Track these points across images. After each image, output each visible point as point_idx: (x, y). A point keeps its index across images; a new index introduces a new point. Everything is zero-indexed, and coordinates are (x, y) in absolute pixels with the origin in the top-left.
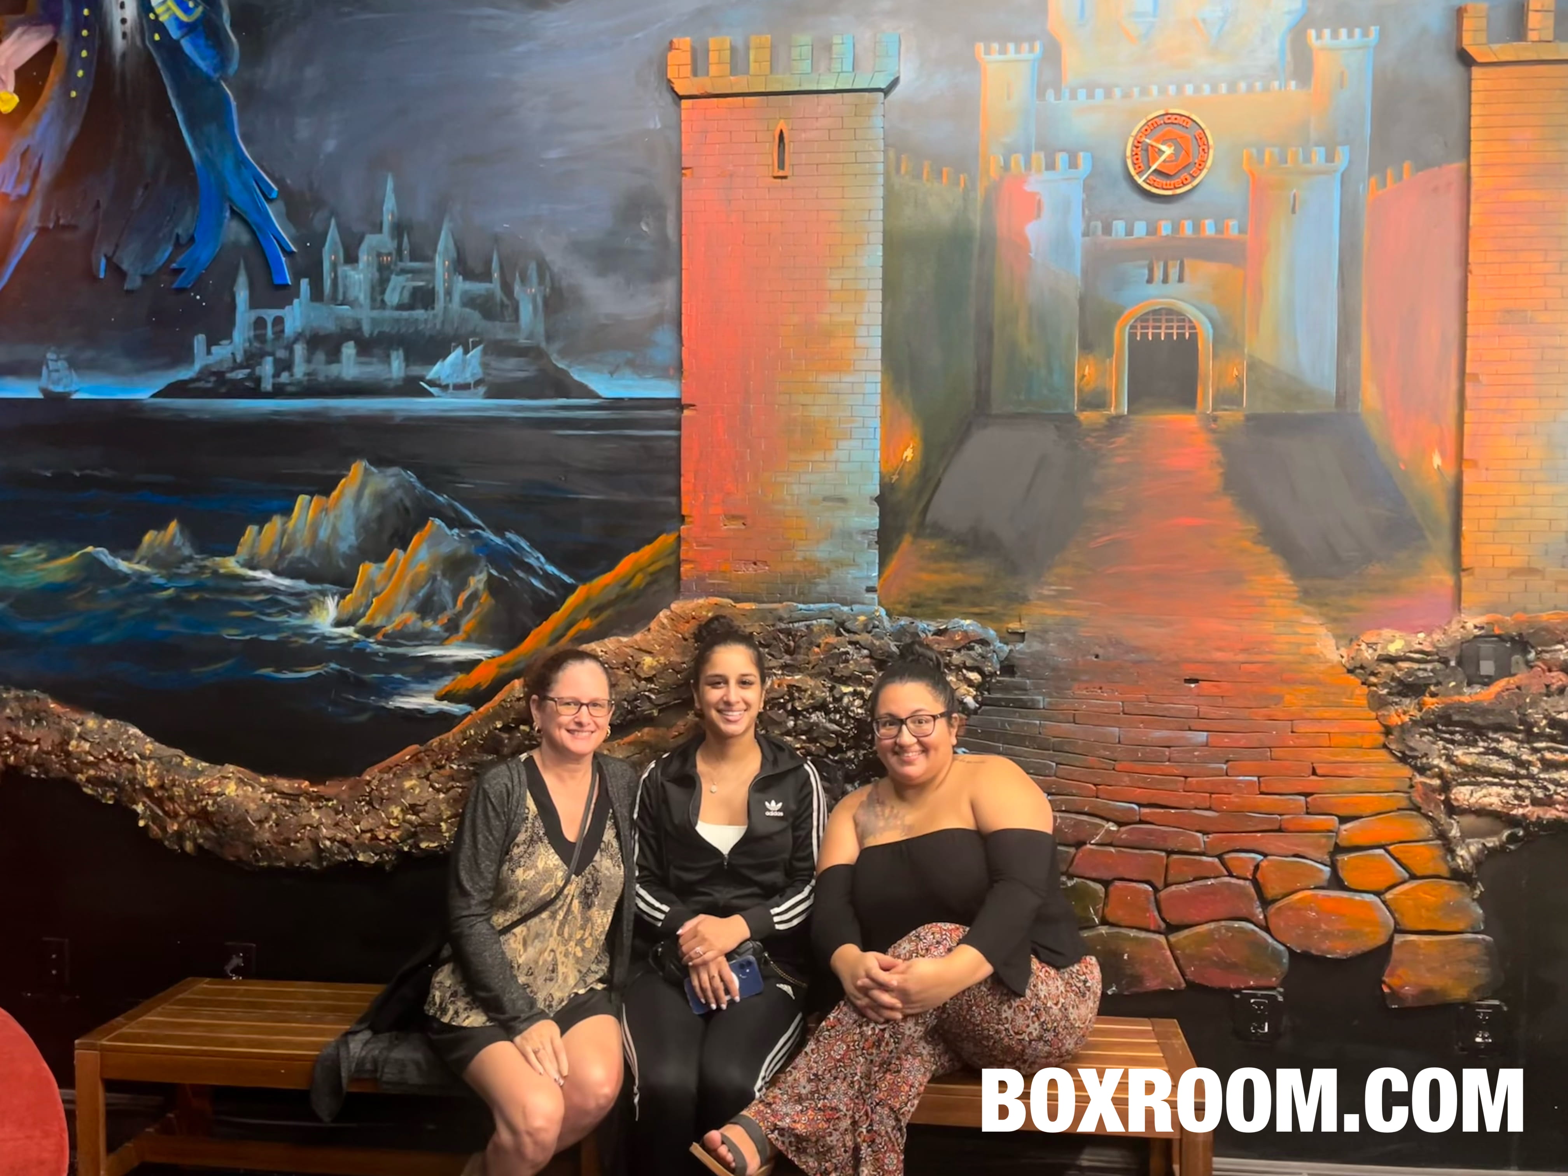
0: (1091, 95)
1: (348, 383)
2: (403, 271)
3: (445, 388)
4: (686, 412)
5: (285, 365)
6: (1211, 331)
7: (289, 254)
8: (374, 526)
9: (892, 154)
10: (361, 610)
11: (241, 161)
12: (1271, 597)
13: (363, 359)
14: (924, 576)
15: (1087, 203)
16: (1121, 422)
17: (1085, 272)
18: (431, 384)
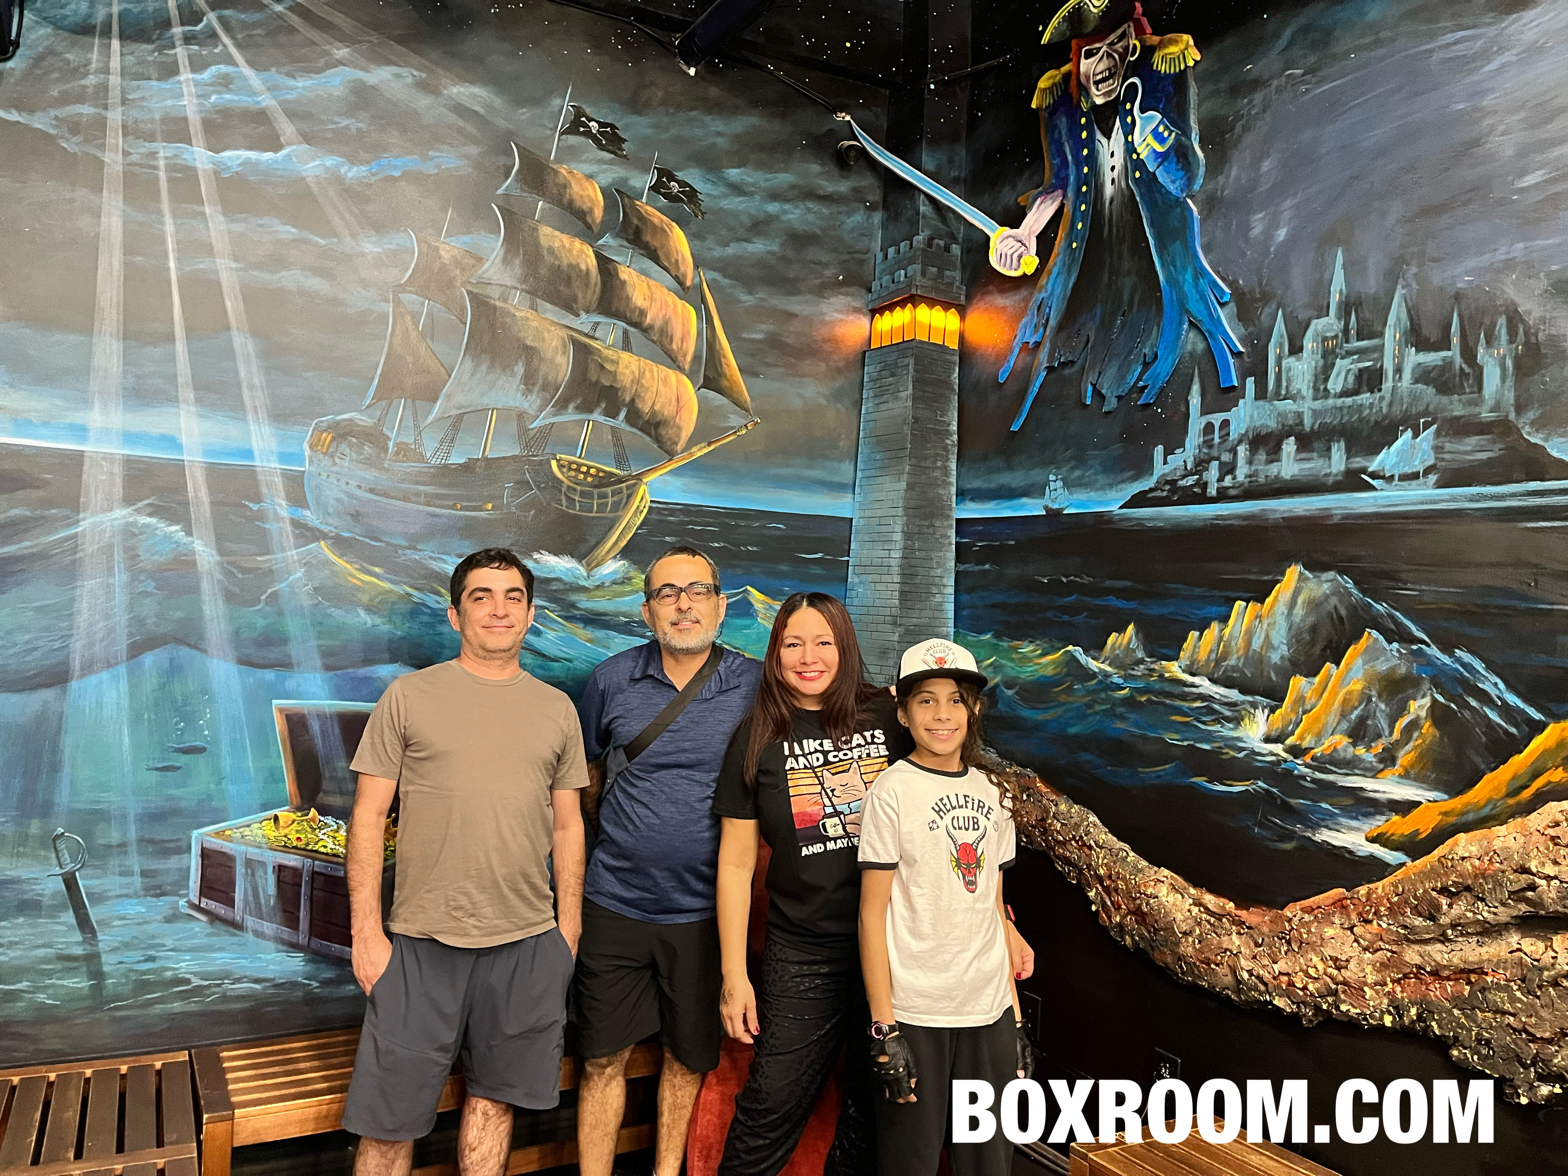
1: (1286, 480)
2: (1349, 353)
3: (1389, 479)
5: (1229, 469)
7: (1237, 355)
8: (1307, 637)
10: (1290, 728)
11: (1200, 272)
13: (1304, 455)
18: (1374, 476)
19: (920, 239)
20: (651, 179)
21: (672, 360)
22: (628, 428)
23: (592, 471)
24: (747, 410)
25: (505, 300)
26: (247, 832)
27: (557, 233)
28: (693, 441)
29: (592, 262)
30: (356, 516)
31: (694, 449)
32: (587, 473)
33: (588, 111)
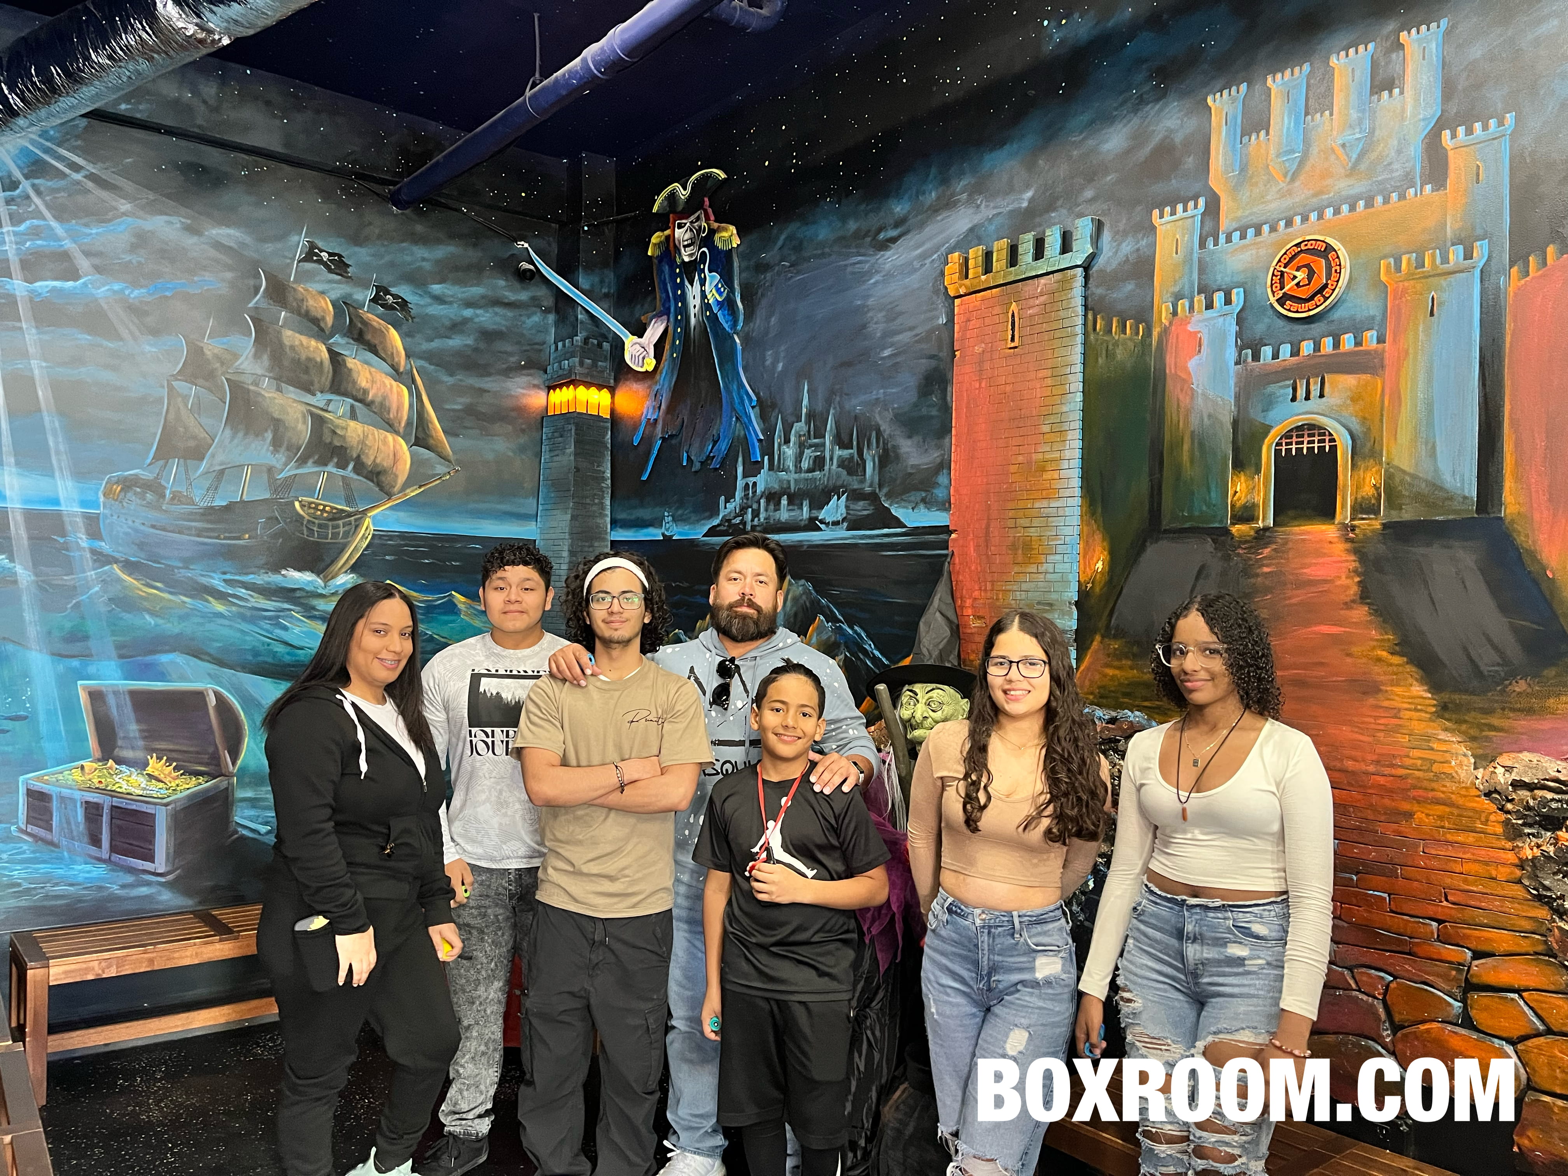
0: (1243, 237)
1: (782, 522)
2: (811, 446)
3: (827, 524)
4: (953, 536)
5: (756, 514)
6: (1350, 442)
7: (760, 441)
9: (1090, 316)
11: (741, 384)
12: (1409, 710)
13: (791, 507)
14: (1110, 672)
15: (1239, 335)
16: (1267, 534)
17: (1237, 397)
18: (822, 522)
19: (578, 339)
20: (371, 294)
21: (390, 426)
22: (356, 477)
23: (327, 508)
24: (449, 461)
25: (257, 385)
26: (60, 777)
27: (297, 335)
28: (406, 485)
29: (325, 355)
30: (141, 546)
31: (408, 491)
32: (323, 510)
33: (320, 244)
